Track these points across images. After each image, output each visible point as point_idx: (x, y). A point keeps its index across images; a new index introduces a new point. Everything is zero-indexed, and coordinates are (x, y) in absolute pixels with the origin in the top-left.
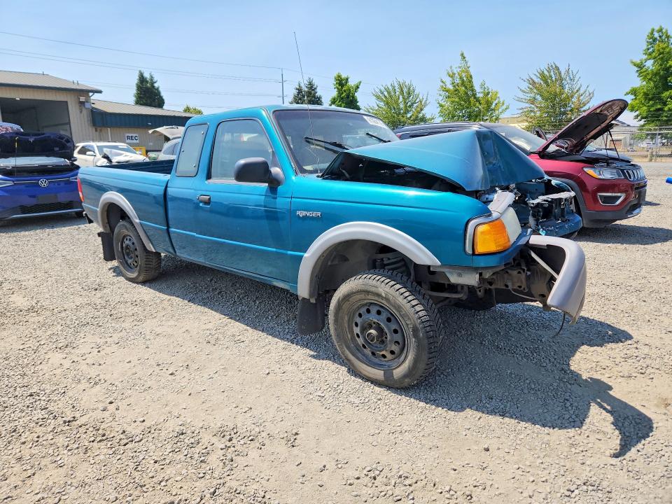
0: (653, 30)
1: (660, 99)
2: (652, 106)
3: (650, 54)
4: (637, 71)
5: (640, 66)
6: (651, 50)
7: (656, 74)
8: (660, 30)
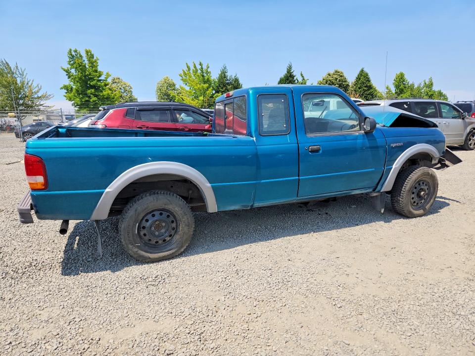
0: (71, 50)
1: (86, 94)
2: (82, 98)
3: (72, 65)
4: (67, 75)
5: (68, 72)
6: (72, 62)
7: (80, 79)
8: (76, 51)
